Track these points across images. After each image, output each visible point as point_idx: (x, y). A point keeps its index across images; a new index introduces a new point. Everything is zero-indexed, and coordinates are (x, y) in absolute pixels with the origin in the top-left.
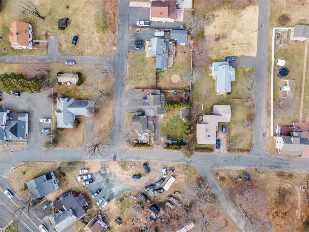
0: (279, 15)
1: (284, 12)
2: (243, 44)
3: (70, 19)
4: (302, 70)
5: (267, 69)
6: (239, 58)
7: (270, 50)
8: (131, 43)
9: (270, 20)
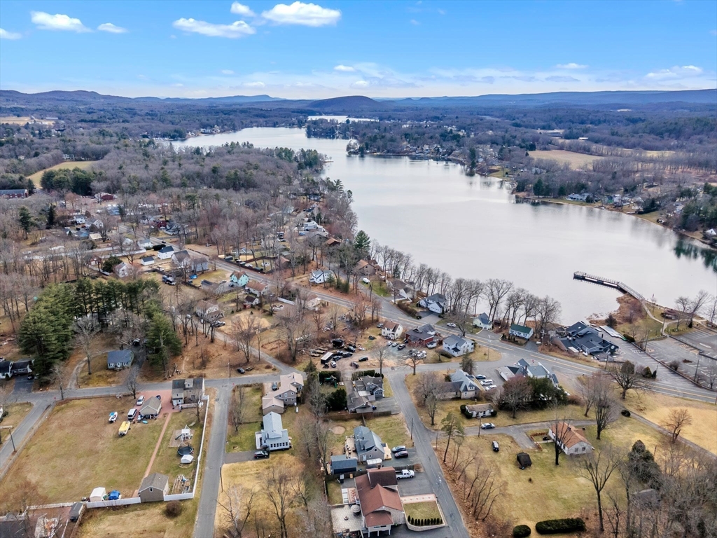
0: (180, 518)
1: (171, 523)
2: (242, 476)
3: (518, 469)
4: (156, 459)
5: (208, 454)
6: (249, 459)
7: (201, 475)
8: (414, 455)
9: (196, 510)
